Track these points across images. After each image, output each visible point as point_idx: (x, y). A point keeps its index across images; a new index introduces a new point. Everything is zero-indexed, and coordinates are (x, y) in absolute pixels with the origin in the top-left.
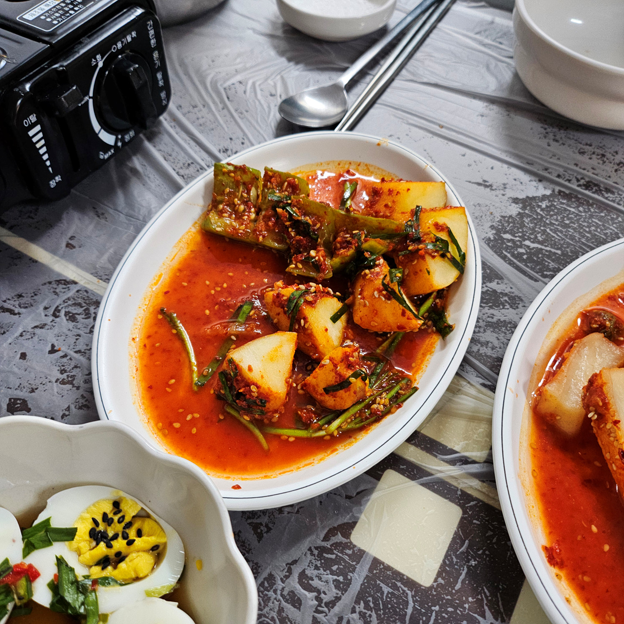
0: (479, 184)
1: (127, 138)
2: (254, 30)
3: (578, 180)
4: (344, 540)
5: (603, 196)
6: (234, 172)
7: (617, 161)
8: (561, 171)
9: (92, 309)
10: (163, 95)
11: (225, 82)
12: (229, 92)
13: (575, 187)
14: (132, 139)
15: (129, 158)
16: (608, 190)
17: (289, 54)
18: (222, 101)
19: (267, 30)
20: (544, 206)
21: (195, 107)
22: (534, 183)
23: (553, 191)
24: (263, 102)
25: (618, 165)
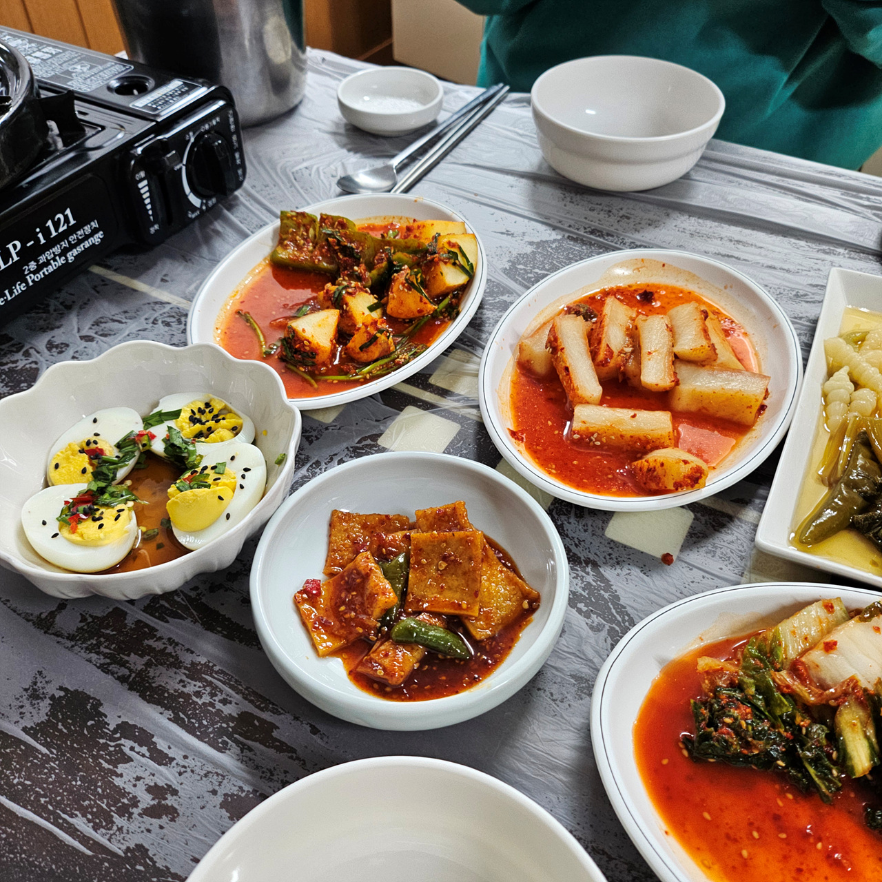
0: (502, 233)
1: (210, 203)
2: (319, 129)
3: (585, 228)
4: (372, 443)
5: (604, 238)
6: (296, 217)
7: (621, 215)
8: (572, 223)
9: (183, 319)
10: (240, 172)
11: (293, 167)
12: (296, 175)
13: (582, 233)
14: (214, 205)
15: (211, 223)
16: (608, 235)
17: (349, 147)
18: (290, 181)
19: (331, 128)
20: (554, 246)
21: (267, 186)
22: (549, 232)
23: (564, 236)
24: (325, 181)
25: (621, 217)
